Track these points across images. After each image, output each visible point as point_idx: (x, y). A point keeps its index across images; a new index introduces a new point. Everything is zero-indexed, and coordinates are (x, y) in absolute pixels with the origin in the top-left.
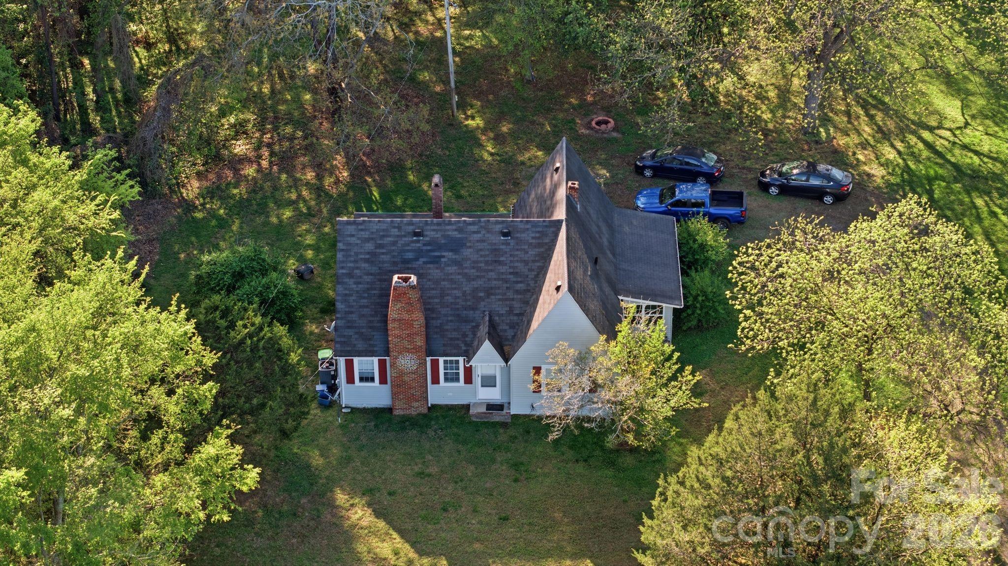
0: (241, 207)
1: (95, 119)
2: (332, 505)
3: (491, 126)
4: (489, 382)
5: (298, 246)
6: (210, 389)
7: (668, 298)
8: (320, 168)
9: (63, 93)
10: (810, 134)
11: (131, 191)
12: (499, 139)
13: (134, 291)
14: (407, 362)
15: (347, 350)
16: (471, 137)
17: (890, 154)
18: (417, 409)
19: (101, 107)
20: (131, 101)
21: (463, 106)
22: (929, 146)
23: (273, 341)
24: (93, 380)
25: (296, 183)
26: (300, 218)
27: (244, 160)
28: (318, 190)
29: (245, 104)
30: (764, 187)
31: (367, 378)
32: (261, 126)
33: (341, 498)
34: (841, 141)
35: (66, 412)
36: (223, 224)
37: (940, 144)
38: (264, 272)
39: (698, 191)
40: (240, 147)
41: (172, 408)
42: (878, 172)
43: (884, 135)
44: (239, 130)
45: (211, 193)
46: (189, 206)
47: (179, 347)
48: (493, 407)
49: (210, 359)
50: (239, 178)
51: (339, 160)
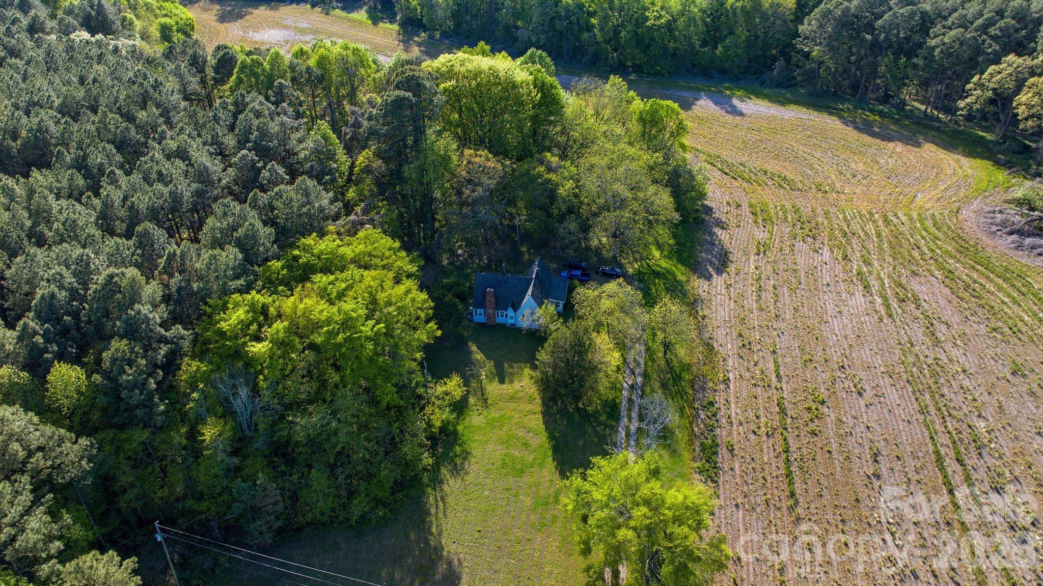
0: (458, 268)
1: (422, 241)
2: (467, 345)
3: (529, 250)
4: (511, 318)
5: (471, 280)
6: (431, 312)
7: (562, 300)
8: (481, 259)
9: (414, 233)
10: (614, 257)
11: (422, 263)
12: (530, 254)
13: (416, 287)
14: (491, 311)
15: (476, 307)
16: (522, 253)
17: (636, 266)
18: (492, 323)
19: (424, 239)
20: (432, 238)
21: (521, 245)
22: (648, 264)
23: (454, 303)
24: (403, 307)
25: (473, 262)
26: (472, 272)
27: (460, 255)
28: (478, 265)
29: (462, 240)
30: (598, 273)
31: (480, 315)
32: (466, 246)
33: (470, 344)
34: (623, 261)
35: (395, 313)
36: (452, 272)
37: (651, 264)
38: (459, 285)
39: (578, 273)
40: (460, 252)
41: (422, 315)
42: (631, 270)
43: (636, 260)
44: (460, 247)
45: (451, 263)
46: (443, 267)
47: (425, 301)
48: (513, 325)
49: (432, 304)
50: (458, 260)
51: (485, 257)
